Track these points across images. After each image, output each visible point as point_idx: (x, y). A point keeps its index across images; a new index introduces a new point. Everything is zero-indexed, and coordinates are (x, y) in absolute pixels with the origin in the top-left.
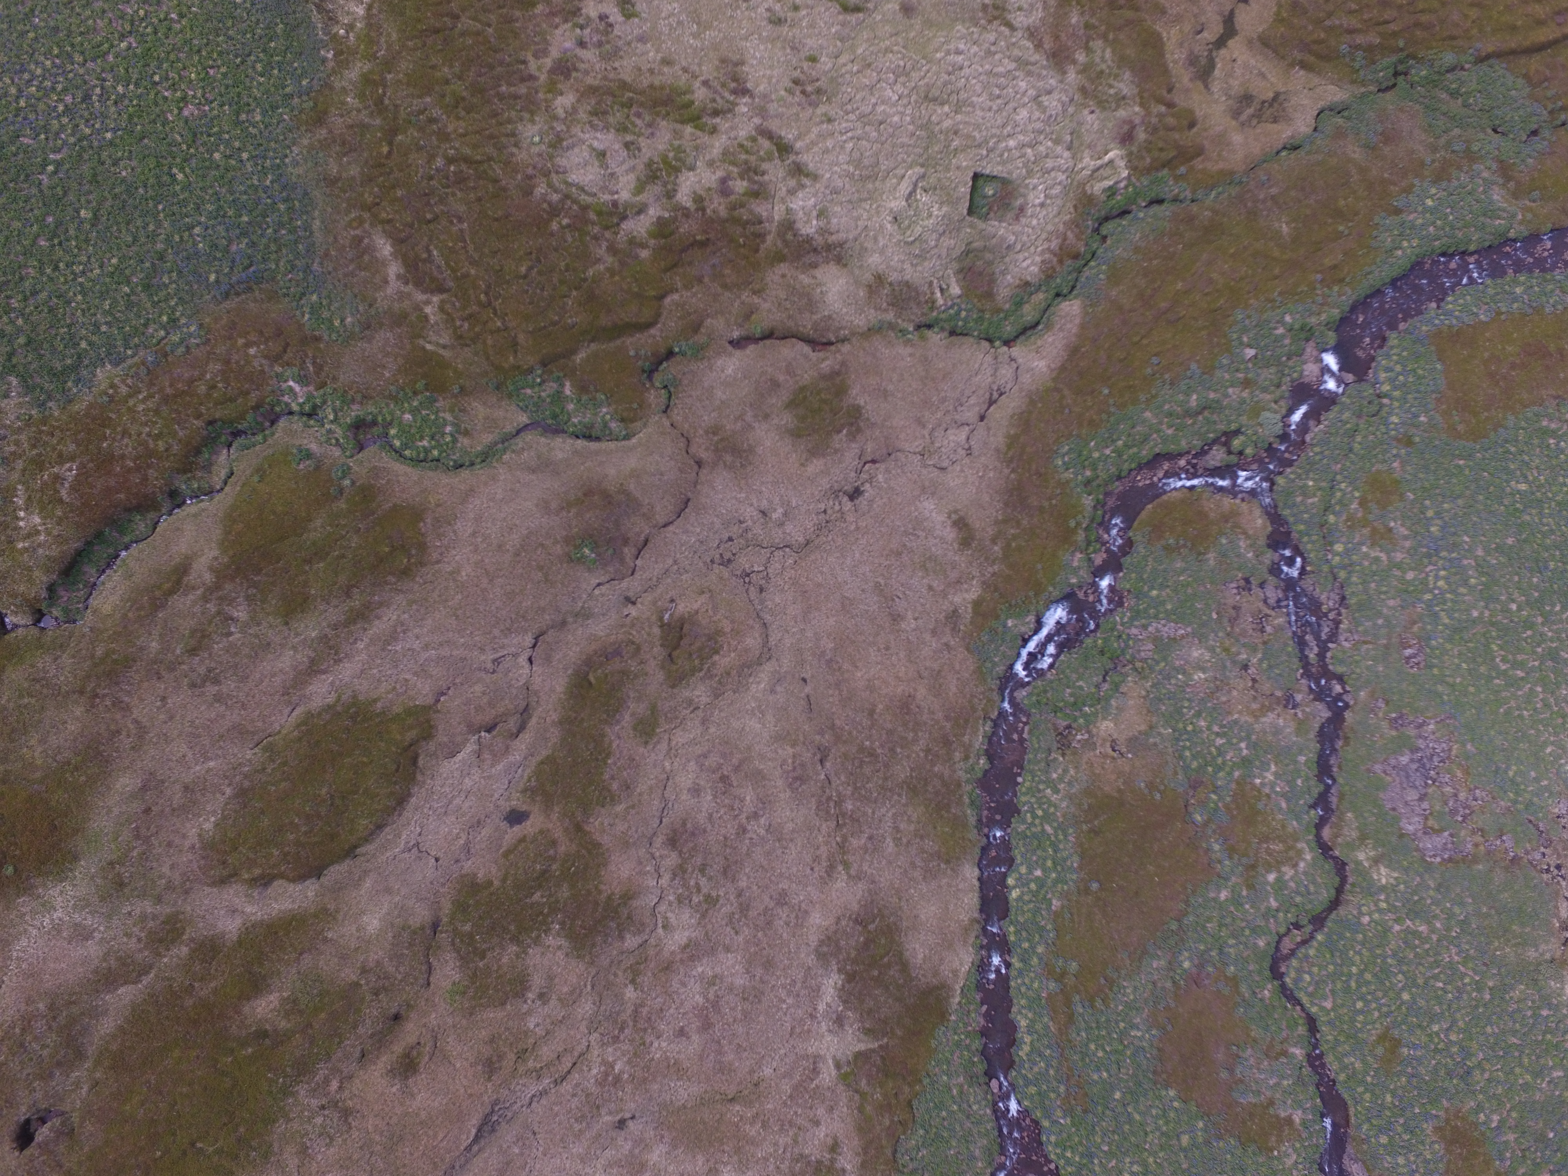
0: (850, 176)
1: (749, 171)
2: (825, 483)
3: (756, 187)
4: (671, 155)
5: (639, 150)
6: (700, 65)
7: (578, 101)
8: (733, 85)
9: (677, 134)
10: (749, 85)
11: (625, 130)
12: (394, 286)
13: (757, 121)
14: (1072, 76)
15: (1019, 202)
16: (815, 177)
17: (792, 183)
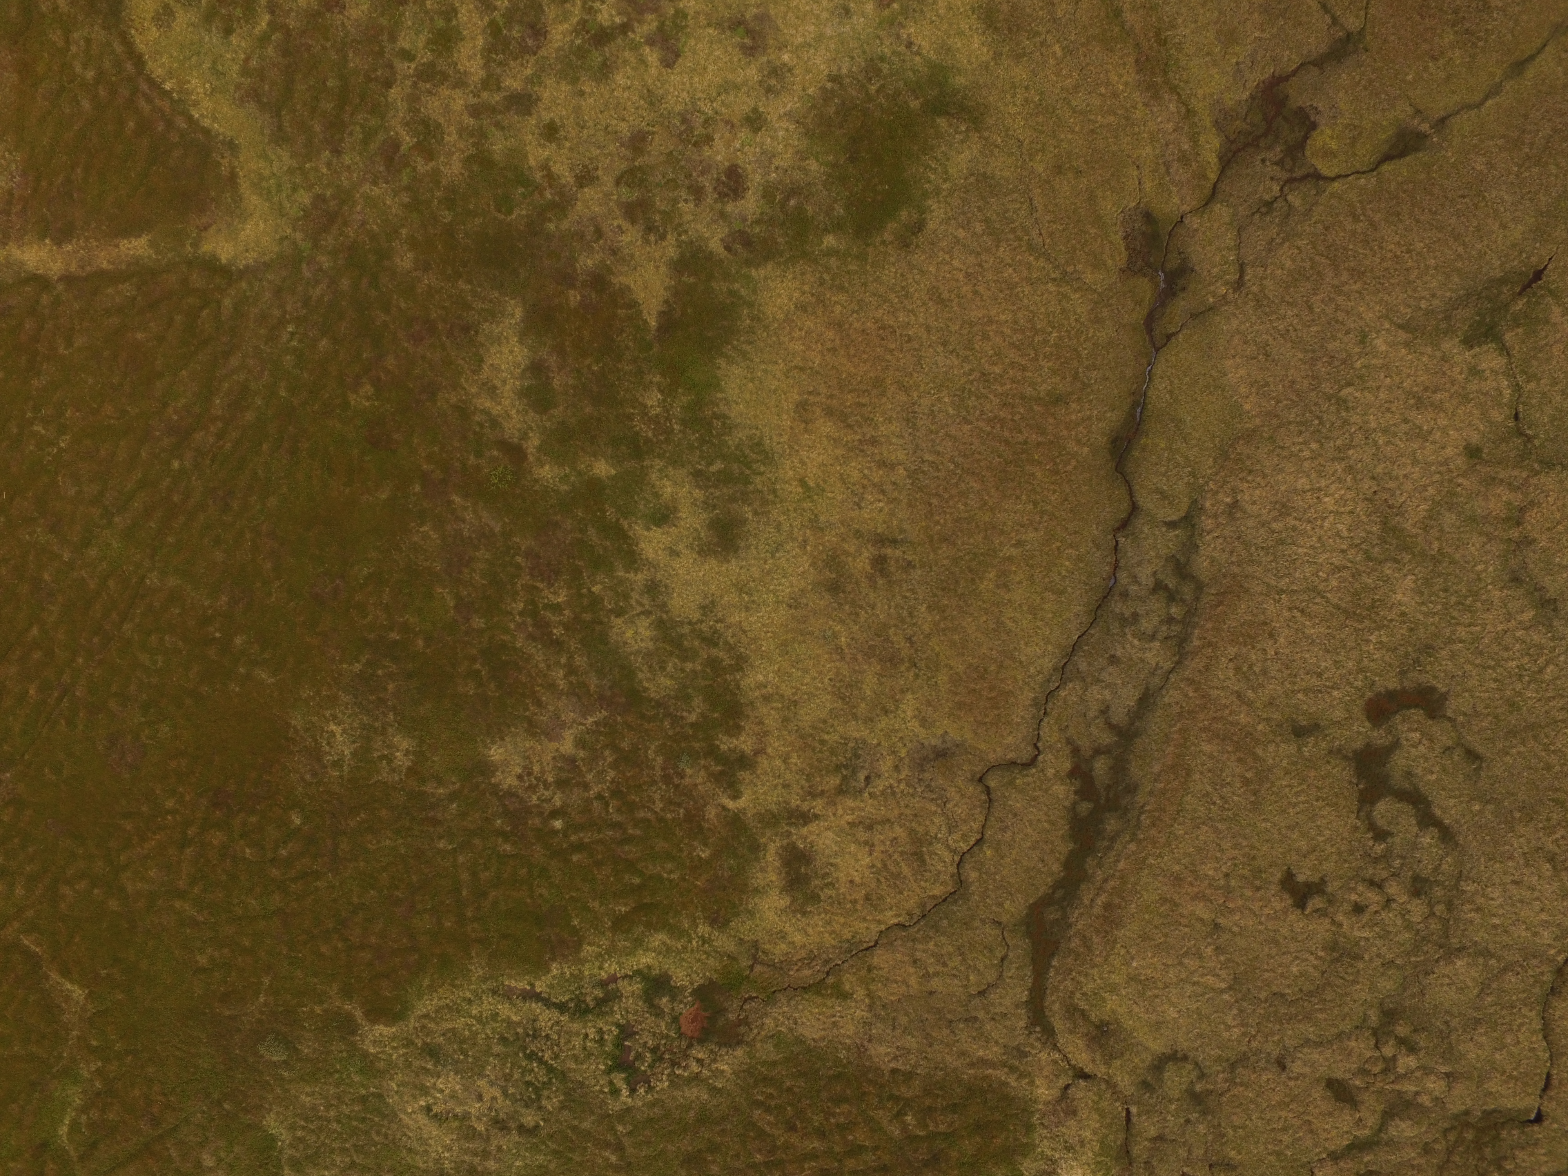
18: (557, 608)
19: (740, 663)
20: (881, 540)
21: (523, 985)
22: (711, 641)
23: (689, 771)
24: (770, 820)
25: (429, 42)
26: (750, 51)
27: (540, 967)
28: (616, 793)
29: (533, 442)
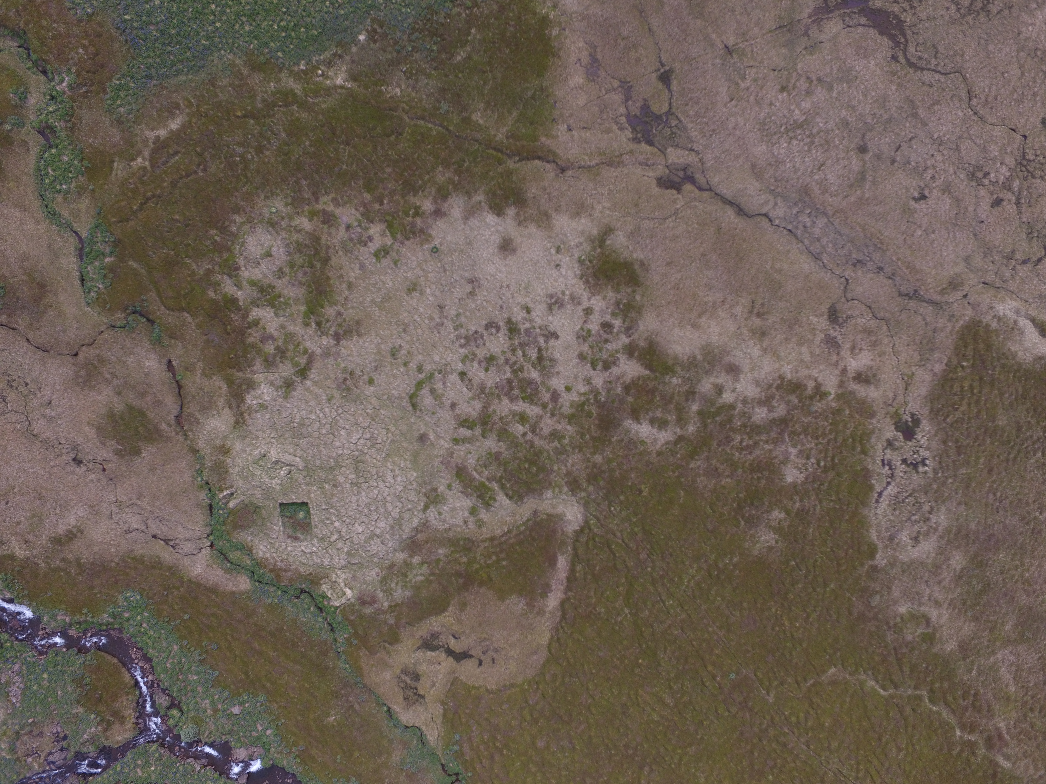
0: (292, 421)
1: (282, 352)
2: (80, 440)
3: (271, 359)
4: (282, 300)
5: (280, 278)
6: (353, 307)
7: (307, 232)
8: (341, 332)
9: (297, 301)
10: (343, 342)
11: (292, 267)
12: (151, 135)
13: (318, 351)
14: (401, 556)
15: (300, 536)
16: (285, 397)
17: (279, 383)
18: (742, 440)
19: (782, 378)
20: (750, 312)
21: (876, 495)
22: (770, 386)
23: (816, 408)
24: (841, 384)
25: (523, 425)
26: (561, 306)
27: (871, 488)
28: (817, 438)
29: (678, 430)
